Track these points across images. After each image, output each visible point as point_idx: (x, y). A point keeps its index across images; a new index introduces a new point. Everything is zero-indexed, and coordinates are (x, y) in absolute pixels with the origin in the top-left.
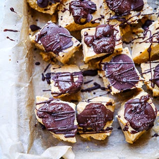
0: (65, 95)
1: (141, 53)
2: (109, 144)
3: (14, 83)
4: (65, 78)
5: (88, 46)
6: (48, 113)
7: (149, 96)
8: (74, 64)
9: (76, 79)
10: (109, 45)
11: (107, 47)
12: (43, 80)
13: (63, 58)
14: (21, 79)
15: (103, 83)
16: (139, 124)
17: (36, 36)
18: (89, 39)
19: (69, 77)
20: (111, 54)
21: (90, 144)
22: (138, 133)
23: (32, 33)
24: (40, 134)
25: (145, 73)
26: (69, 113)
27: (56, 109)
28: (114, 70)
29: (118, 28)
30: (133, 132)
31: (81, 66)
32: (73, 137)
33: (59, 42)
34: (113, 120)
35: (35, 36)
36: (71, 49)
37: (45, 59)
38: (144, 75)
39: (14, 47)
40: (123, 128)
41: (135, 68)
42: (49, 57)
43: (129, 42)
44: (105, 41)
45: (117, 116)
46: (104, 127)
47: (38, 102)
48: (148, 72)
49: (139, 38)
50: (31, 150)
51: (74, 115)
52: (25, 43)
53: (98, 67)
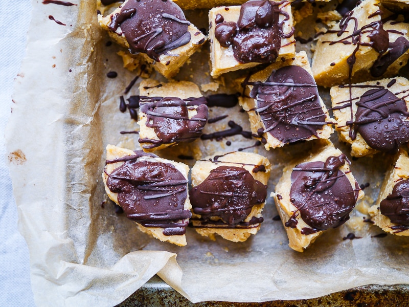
0: (167, 145)
1: (333, 65)
2: (254, 250)
3: (60, 116)
4: (170, 111)
5: (224, 45)
6: (130, 182)
7: (344, 158)
8: (189, 79)
9: (192, 114)
10: (267, 45)
11: (263, 50)
12: (123, 109)
13: (167, 68)
14: (75, 107)
15: (249, 123)
16: (319, 215)
17: (112, 18)
18: (226, 30)
19: (179, 109)
20: (269, 64)
21: (214, 247)
22: (317, 234)
23: (102, 9)
24: (111, 223)
25: (339, 108)
26: (175, 186)
27: (148, 176)
28: (275, 98)
29: (288, 10)
30: (306, 232)
31: (202, 86)
32: (180, 234)
33: (160, 33)
34: (265, 203)
35: (109, 17)
36: (184, 49)
37: (129, 65)
38: (336, 113)
39: (65, 39)
40: (285, 219)
41: (319, 98)
42: (137, 62)
43: (307, 39)
44: (259, 37)
45: (273, 195)
46: (246, 218)
47: (110, 158)
48: (345, 107)
49: (330, 32)
50: (91, 256)
51: (185, 190)
52: (88, 31)
53: (240, 89)
